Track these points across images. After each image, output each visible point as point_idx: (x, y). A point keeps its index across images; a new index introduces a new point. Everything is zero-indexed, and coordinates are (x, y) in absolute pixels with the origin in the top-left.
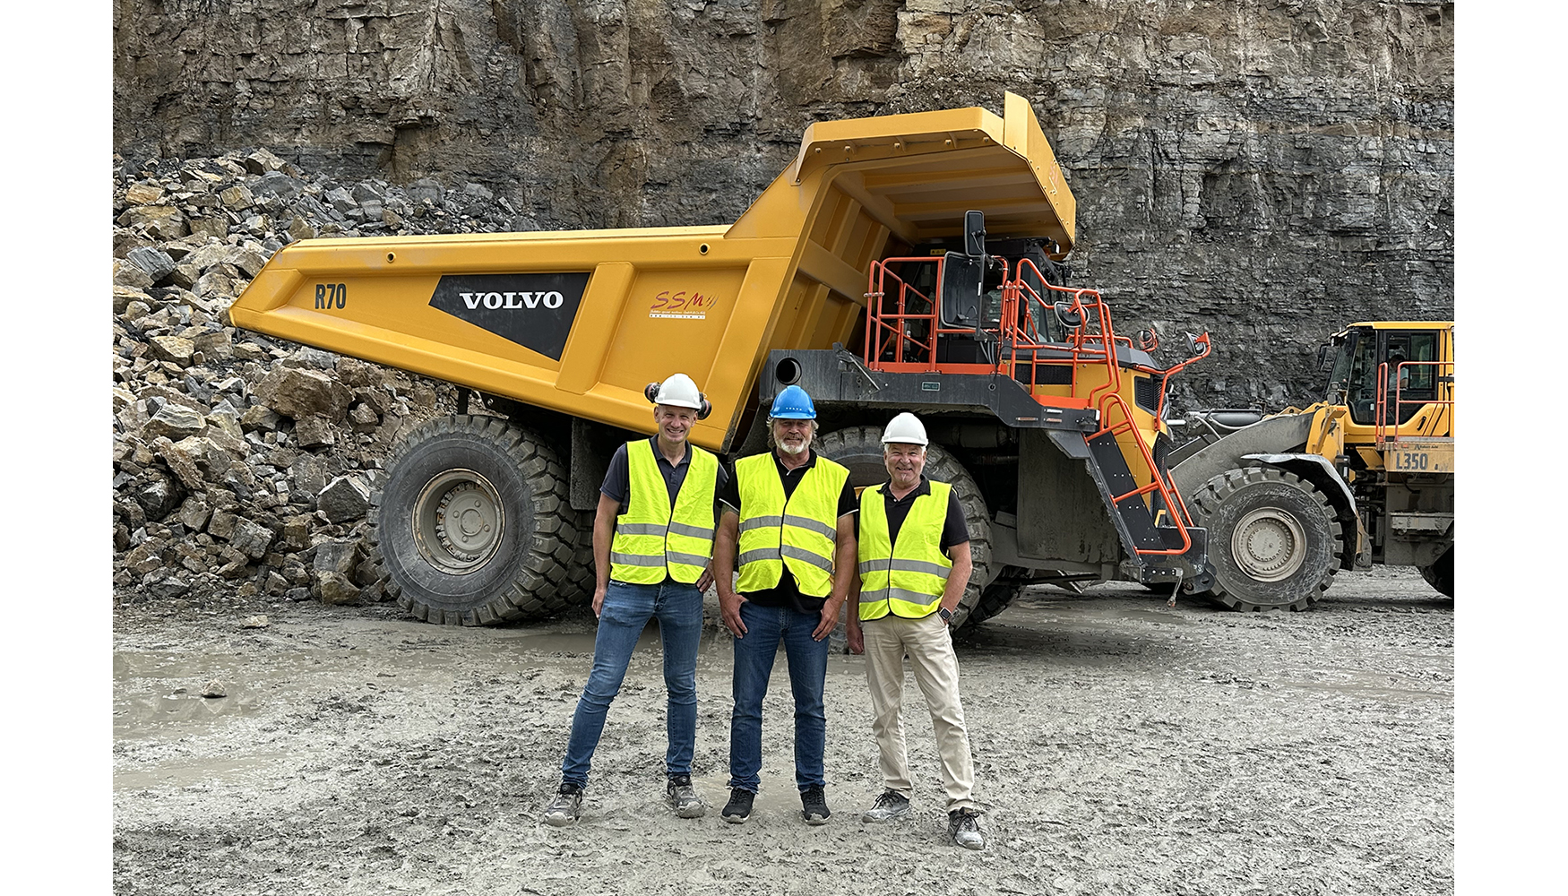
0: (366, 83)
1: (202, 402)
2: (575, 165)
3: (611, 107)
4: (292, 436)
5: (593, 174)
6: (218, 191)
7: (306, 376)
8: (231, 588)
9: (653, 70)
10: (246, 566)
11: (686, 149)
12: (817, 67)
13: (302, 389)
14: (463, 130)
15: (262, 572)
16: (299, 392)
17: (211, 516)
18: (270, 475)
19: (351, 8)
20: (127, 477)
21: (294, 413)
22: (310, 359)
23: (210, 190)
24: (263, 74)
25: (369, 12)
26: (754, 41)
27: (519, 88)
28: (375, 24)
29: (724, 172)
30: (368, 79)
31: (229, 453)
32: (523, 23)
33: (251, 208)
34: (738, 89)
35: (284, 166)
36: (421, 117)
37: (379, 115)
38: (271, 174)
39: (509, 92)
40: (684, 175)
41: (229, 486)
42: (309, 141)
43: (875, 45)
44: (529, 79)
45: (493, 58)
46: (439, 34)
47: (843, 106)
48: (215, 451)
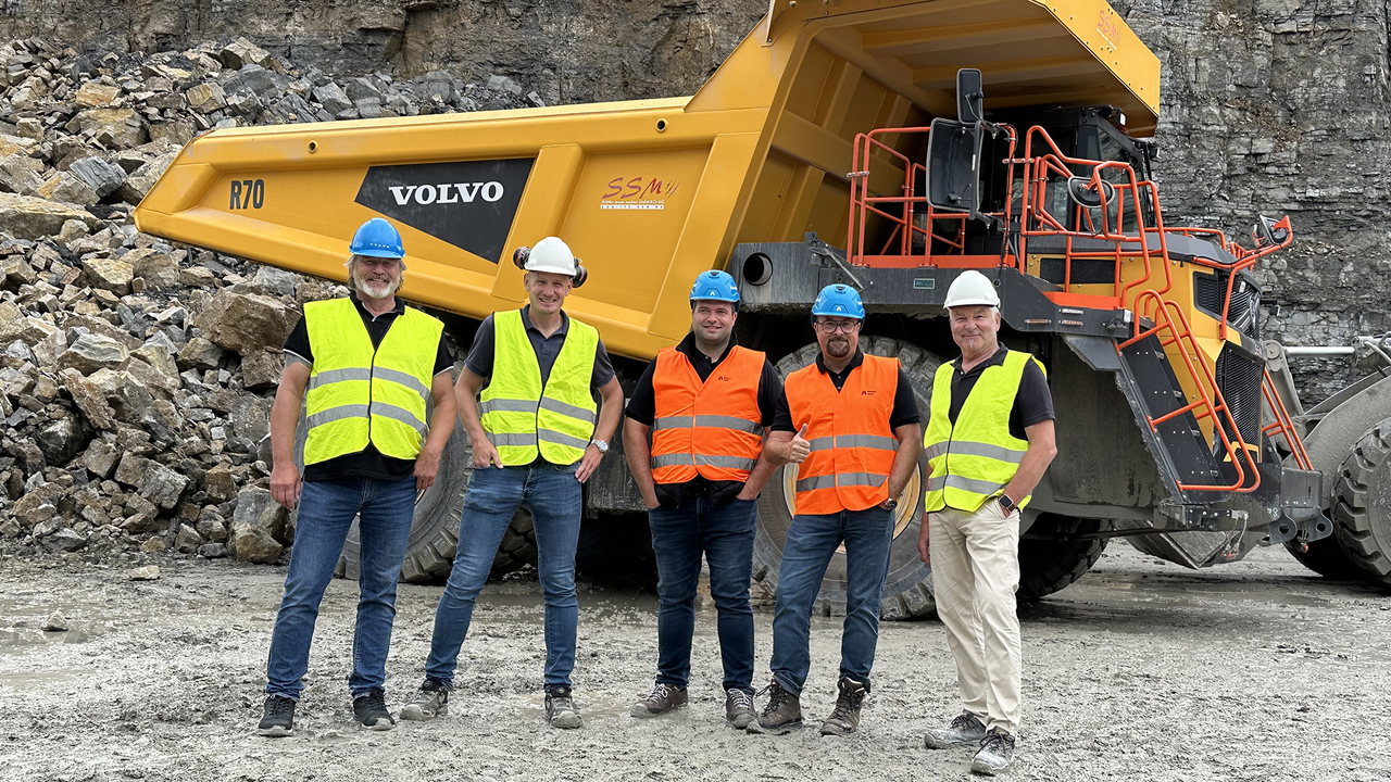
1: (134, 334)
2: (625, 49)
4: (237, 375)
5: (647, 60)
6: (184, 90)
7: (255, 303)
8: (136, 543)
10: (156, 519)
13: (249, 318)
15: (173, 526)
16: (246, 322)
17: (119, 460)
18: (206, 421)
20: (26, 413)
21: (240, 347)
22: (266, 284)
23: (174, 89)
31: (152, 391)
33: (222, 109)
35: (268, 59)
38: (249, 68)
41: (146, 427)
42: (302, 29)
48: (134, 387)
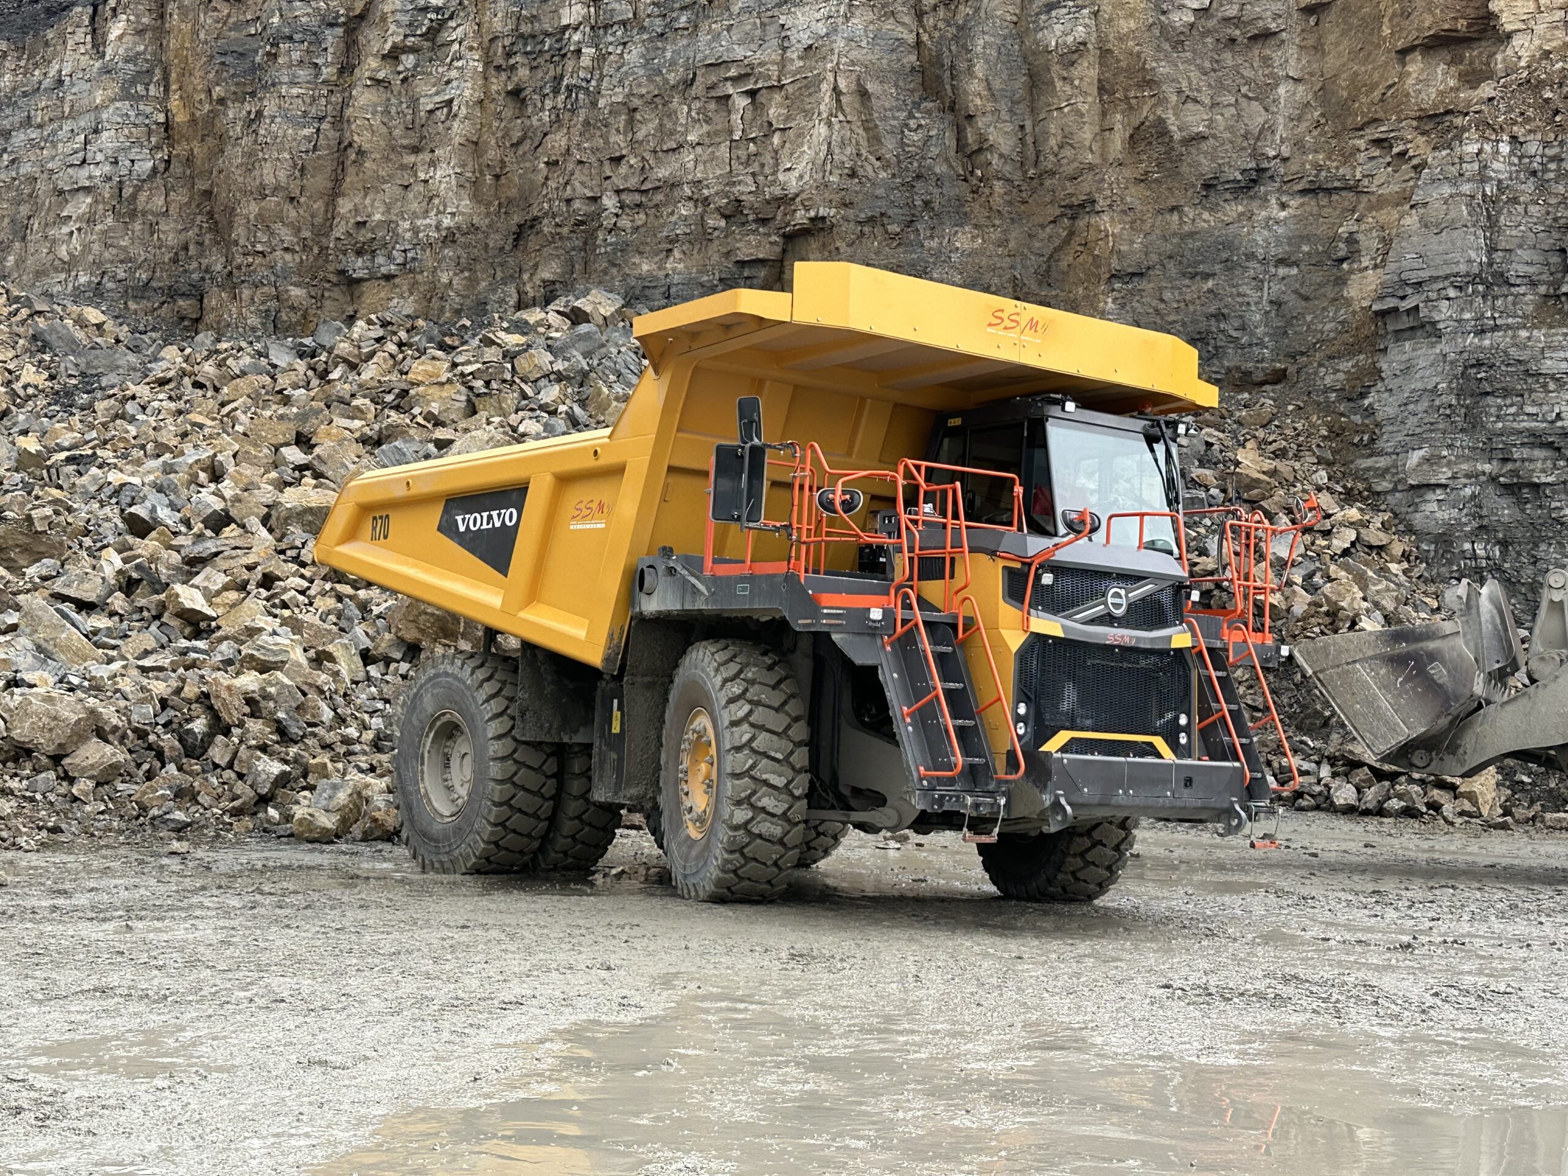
0: (750, 180)
1: (342, 630)
2: (1018, 260)
3: (1069, 169)
4: (415, 666)
5: (1042, 270)
6: (512, 359)
8: (231, 824)
9: (1131, 108)
10: (251, 804)
11: (1175, 217)
12: (1374, 69)
14: (866, 229)
16: (423, 617)
17: (238, 752)
19: (735, 80)
20: (172, 713)
21: (420, 641)
24: (633, 182)
25: (756, 82)
26: (1283, 41)
27: (947, 160)
28: (761, 98)
29: (1228, 245)
30: (754, 174)
31: (305, 688)
32: (952, 67)
34: (1256, 116)
36: (811, 219)
37: (764, 221)
38: (580, 329)
39: (930, 168)
40: (1170, 257)
41: (278, 722)
42: (681, 266)
43: (1461, 24)
44: (961, 144)
45: (912, 123)
46: (838, 101)
47: (1415, 123)
